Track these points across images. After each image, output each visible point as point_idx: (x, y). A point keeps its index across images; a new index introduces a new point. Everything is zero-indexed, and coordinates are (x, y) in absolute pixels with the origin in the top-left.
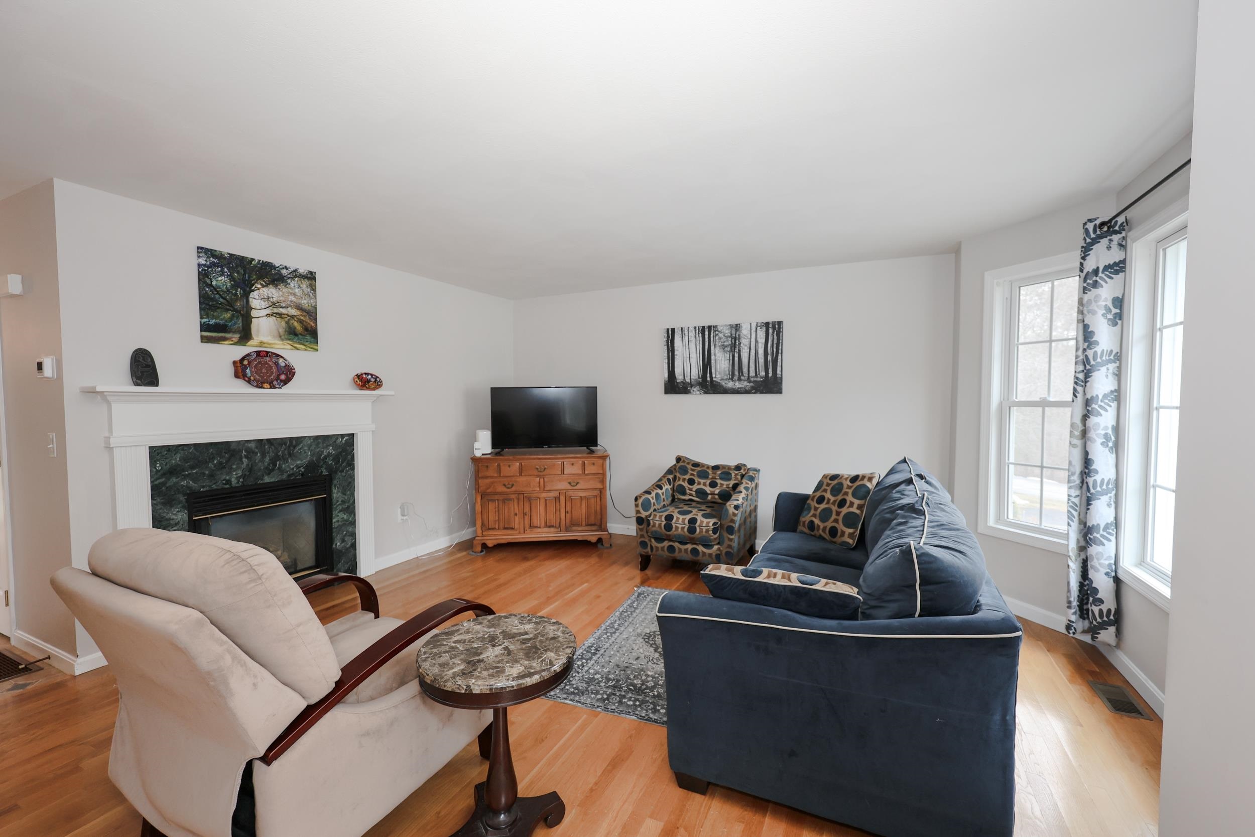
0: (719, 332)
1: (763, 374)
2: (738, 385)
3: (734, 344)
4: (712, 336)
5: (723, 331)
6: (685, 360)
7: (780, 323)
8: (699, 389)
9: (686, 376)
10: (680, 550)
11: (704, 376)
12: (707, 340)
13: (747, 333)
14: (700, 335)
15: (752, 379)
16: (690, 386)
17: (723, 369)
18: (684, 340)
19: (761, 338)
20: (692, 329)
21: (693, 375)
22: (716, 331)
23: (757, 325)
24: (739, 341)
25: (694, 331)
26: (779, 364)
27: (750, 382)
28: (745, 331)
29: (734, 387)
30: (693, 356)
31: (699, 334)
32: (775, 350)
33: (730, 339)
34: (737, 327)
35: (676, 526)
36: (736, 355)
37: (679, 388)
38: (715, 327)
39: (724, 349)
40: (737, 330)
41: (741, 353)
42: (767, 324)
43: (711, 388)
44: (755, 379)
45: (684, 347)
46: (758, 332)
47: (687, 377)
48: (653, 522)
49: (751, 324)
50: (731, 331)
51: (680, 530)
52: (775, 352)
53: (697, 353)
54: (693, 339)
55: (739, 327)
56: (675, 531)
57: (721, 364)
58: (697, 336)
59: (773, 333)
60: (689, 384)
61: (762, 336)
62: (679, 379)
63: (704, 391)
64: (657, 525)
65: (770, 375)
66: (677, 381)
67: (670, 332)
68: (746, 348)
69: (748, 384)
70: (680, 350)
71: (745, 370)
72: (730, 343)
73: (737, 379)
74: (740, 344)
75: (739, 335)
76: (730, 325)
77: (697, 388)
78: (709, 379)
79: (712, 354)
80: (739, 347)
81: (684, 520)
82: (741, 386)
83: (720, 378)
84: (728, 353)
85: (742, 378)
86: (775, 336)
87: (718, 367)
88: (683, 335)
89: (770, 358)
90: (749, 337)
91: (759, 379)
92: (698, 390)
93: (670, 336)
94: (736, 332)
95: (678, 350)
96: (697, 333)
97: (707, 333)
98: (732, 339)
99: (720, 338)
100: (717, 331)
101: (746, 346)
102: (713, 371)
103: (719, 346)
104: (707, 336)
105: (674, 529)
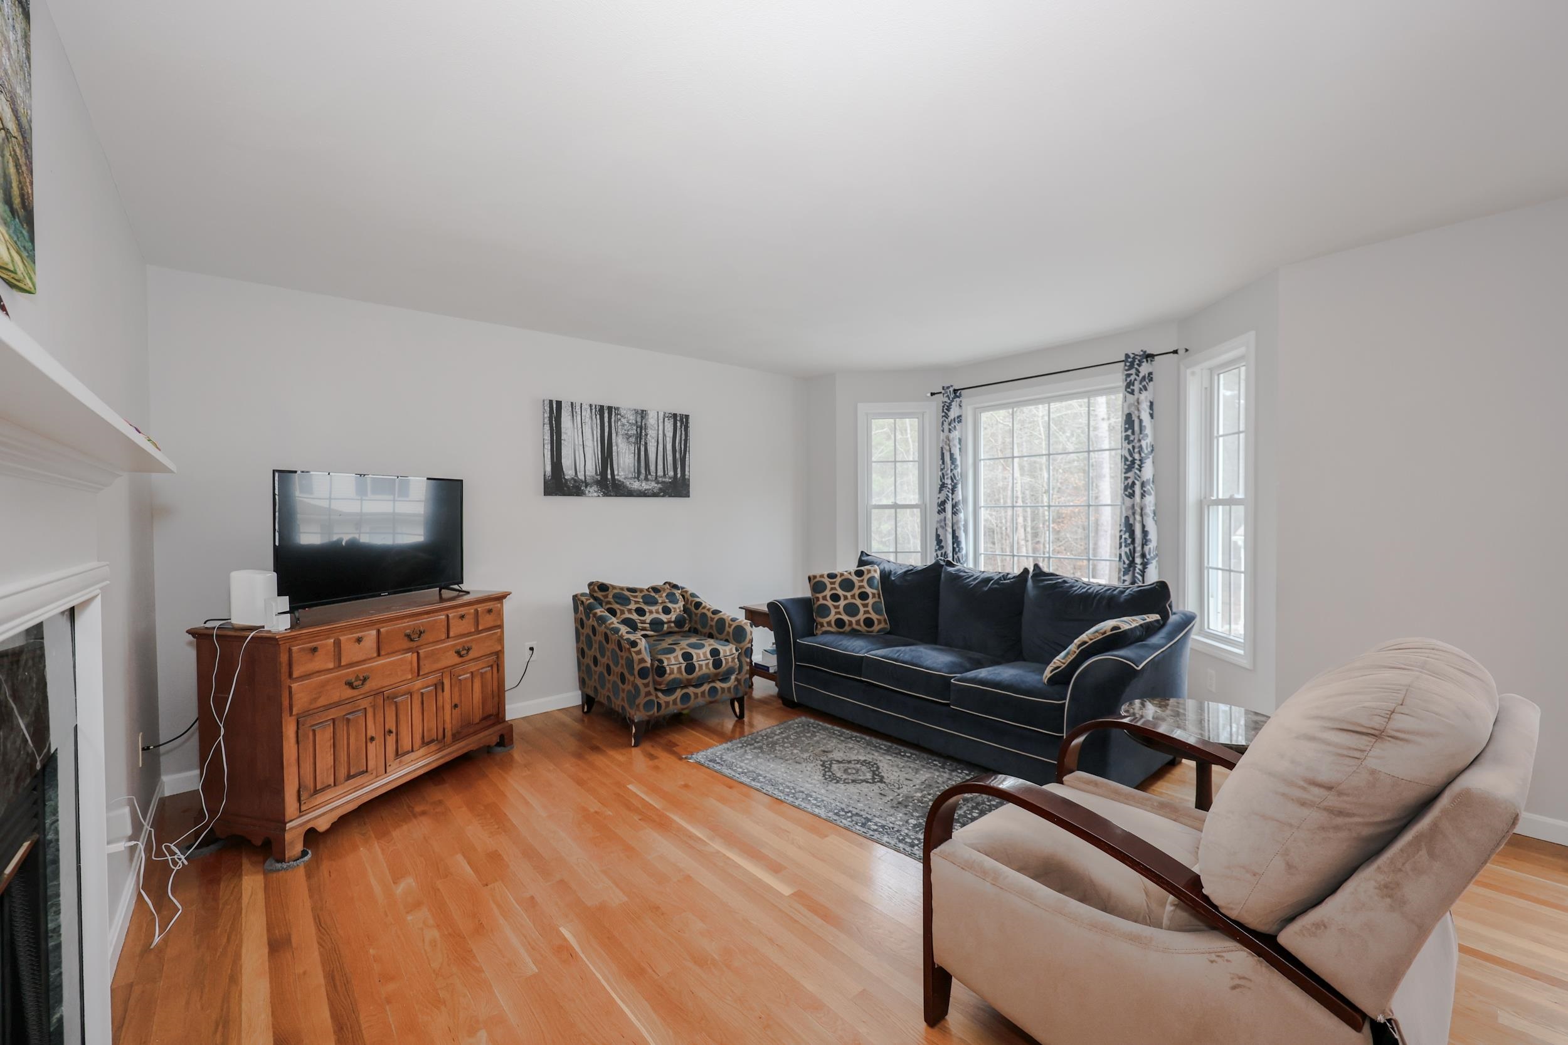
0: (622, 416)
1: (671, 473)
2: (645, 486)
3: (639, 436)
4: (613, 420)
5: (626, 416)
6: (577, 449)
7: (687, 417)
8: (596, 489)
9: (578, 470)
10: (696, 695)
11: (603, 473)
12: (606, 424)
13: (654, 422)
14: (598, 416)
15: (660, 479)
16: (584, 484)
17: (627, 464)
18: (575, 421)
19: (669, 431)
20: (586, 406)
21: (588, 470)
22: (618, 414)
23: (664, 415)
24: (645, 431)
25: (589, 410)
26: (687, 463)
27: (658, 483)
28: (651, 420)
29: (641, 488)
30: (589, 443)
31: (596, 415)
32: (683, 446)
33: (635, 428)
34: (643, 414)
35: (699, 664)
36: (642, 449)
37: (568, 487)
38: (617, 409)
39: (628, 439)
40: (642, 418)
41: (648, 447)
42: (675, 415)
43: (612, 488)
44: (664, 480)
45: (576, 430)
46: (666, 423)
47: (580, 472)
48: (670, 668)
49: (658, 412)
50: (636, 418)
51: (704, 668)
52: (683, 449)
53: (593, 441)
54: (587, 420)
55: (646, 414)
56: (699, 671)
57: (625, 460)
58: (594, 417)
59: (681, 427)
60: (582, 482)
61: (670, 429)
62: (568, 475)
63: (604, 493)
64: (675, 671)
65: (679, 475)
66: (566, 477)
67: (555, 406)
68: (653, 440)
69: (656, 485)
70: (569, 434)
71: (652, 468)
72: (635, 432)
73: (643, 478)
74: (646, 435)
75: (645, 424)
76: (635, 410)
77: (595, 488)
78: (609, 477)
79: (614, 444)
80: (645, 439)
81: (705, 654)
82: (648, 487)
83: (623, 477)
84: (633, 445)
85: (649, 477)
86: (683, 430)
87: (621, 461)
88: (574, 413)
89: (678, 455)
90: (657, 428)
91: (667, 480)
92: (596, 492)
93: (555, 411)
94: (642, 420)
95: (566, 433)
96: (593, 413)
97: (606, 415)
98: (637, 427)
99: (623, 425)
100: (620, 414)
101: (653, 438)
102: (615, 466)
103: (623, 435)
104: (606, 420)
105: (697, 669)
